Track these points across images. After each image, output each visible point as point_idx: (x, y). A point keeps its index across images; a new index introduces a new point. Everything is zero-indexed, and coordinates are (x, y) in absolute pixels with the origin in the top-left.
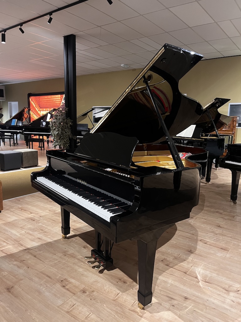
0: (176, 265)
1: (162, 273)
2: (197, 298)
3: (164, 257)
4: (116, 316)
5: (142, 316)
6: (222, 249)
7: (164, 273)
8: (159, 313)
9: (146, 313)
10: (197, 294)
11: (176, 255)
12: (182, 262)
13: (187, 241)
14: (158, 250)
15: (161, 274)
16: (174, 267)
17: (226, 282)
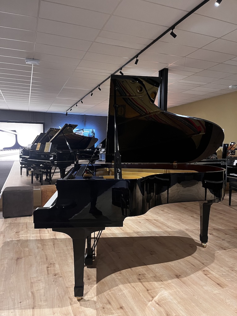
0: (148, 282)
1: (127, 283)
2: (131, 312)
3: (145, 273)
4: (56, 297)
5: (72, 304)
6: (218, 284)
7: (129, 284)
8: (86, 308)
9: (77, 304)
10: (136, 308)
11: (158, 275)
12: (156, 281)
13: (188, 267)
14: (148, 266)
15: (125, 284)
16: (144, 283)
17: (178, 312)
